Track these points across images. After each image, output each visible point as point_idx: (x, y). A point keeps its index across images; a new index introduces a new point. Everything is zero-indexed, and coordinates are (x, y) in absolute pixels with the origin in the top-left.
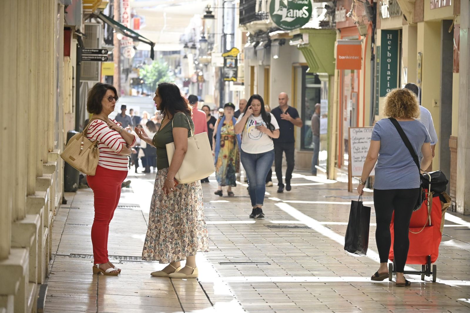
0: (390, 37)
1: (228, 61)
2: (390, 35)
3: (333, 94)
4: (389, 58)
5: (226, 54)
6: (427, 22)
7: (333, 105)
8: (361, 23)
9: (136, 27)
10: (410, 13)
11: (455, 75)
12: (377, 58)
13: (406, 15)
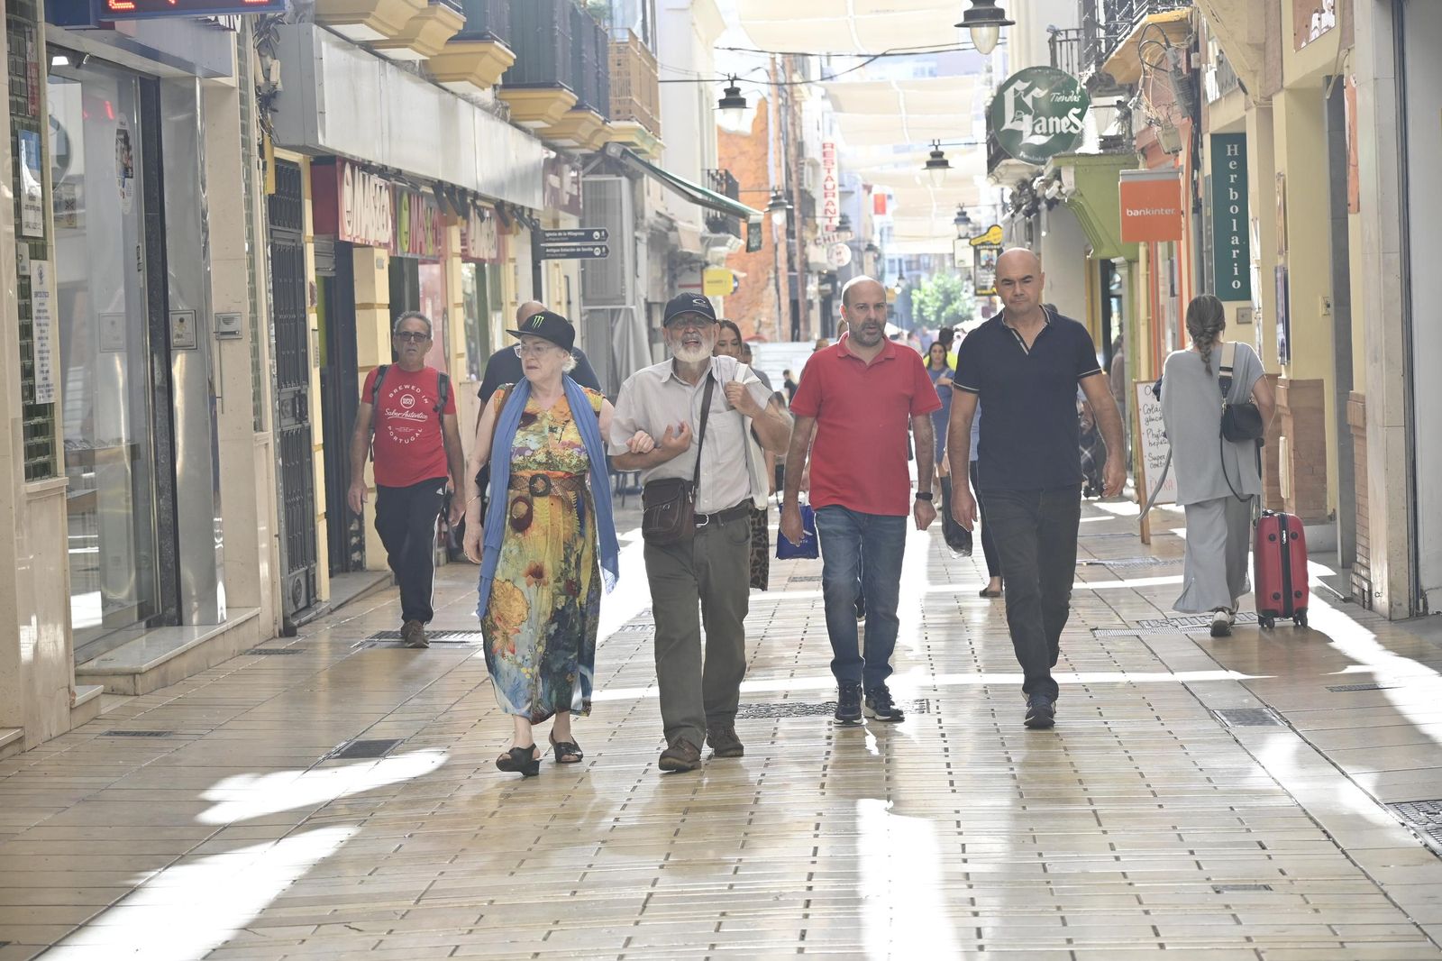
0: (1233, 152)
1: (984, 253)
2: (1232, 147)
3: (1139, 304)
4: (1233, 203)
5: (979, 241)
6: (1291, 91)
7: (1139, 331)
8: (1166, 121)
9: (880, 211)
10: (1254, 72)
11: (1353, 219)
12: (1207, 206)
13: (1242, 80)
